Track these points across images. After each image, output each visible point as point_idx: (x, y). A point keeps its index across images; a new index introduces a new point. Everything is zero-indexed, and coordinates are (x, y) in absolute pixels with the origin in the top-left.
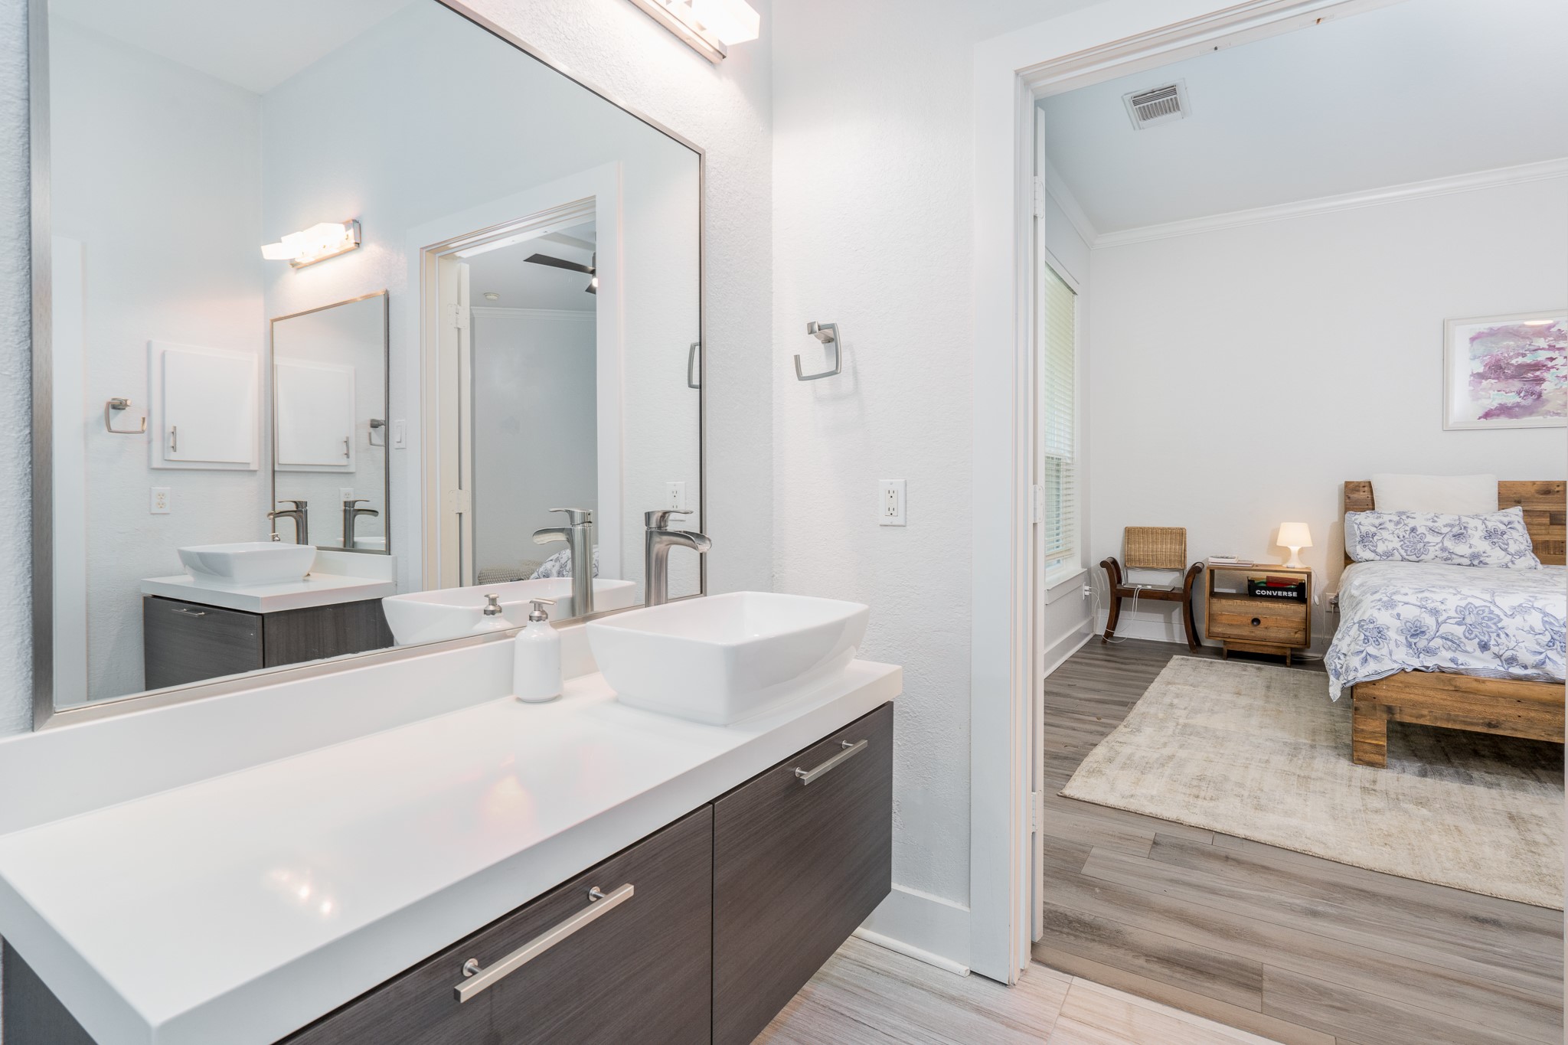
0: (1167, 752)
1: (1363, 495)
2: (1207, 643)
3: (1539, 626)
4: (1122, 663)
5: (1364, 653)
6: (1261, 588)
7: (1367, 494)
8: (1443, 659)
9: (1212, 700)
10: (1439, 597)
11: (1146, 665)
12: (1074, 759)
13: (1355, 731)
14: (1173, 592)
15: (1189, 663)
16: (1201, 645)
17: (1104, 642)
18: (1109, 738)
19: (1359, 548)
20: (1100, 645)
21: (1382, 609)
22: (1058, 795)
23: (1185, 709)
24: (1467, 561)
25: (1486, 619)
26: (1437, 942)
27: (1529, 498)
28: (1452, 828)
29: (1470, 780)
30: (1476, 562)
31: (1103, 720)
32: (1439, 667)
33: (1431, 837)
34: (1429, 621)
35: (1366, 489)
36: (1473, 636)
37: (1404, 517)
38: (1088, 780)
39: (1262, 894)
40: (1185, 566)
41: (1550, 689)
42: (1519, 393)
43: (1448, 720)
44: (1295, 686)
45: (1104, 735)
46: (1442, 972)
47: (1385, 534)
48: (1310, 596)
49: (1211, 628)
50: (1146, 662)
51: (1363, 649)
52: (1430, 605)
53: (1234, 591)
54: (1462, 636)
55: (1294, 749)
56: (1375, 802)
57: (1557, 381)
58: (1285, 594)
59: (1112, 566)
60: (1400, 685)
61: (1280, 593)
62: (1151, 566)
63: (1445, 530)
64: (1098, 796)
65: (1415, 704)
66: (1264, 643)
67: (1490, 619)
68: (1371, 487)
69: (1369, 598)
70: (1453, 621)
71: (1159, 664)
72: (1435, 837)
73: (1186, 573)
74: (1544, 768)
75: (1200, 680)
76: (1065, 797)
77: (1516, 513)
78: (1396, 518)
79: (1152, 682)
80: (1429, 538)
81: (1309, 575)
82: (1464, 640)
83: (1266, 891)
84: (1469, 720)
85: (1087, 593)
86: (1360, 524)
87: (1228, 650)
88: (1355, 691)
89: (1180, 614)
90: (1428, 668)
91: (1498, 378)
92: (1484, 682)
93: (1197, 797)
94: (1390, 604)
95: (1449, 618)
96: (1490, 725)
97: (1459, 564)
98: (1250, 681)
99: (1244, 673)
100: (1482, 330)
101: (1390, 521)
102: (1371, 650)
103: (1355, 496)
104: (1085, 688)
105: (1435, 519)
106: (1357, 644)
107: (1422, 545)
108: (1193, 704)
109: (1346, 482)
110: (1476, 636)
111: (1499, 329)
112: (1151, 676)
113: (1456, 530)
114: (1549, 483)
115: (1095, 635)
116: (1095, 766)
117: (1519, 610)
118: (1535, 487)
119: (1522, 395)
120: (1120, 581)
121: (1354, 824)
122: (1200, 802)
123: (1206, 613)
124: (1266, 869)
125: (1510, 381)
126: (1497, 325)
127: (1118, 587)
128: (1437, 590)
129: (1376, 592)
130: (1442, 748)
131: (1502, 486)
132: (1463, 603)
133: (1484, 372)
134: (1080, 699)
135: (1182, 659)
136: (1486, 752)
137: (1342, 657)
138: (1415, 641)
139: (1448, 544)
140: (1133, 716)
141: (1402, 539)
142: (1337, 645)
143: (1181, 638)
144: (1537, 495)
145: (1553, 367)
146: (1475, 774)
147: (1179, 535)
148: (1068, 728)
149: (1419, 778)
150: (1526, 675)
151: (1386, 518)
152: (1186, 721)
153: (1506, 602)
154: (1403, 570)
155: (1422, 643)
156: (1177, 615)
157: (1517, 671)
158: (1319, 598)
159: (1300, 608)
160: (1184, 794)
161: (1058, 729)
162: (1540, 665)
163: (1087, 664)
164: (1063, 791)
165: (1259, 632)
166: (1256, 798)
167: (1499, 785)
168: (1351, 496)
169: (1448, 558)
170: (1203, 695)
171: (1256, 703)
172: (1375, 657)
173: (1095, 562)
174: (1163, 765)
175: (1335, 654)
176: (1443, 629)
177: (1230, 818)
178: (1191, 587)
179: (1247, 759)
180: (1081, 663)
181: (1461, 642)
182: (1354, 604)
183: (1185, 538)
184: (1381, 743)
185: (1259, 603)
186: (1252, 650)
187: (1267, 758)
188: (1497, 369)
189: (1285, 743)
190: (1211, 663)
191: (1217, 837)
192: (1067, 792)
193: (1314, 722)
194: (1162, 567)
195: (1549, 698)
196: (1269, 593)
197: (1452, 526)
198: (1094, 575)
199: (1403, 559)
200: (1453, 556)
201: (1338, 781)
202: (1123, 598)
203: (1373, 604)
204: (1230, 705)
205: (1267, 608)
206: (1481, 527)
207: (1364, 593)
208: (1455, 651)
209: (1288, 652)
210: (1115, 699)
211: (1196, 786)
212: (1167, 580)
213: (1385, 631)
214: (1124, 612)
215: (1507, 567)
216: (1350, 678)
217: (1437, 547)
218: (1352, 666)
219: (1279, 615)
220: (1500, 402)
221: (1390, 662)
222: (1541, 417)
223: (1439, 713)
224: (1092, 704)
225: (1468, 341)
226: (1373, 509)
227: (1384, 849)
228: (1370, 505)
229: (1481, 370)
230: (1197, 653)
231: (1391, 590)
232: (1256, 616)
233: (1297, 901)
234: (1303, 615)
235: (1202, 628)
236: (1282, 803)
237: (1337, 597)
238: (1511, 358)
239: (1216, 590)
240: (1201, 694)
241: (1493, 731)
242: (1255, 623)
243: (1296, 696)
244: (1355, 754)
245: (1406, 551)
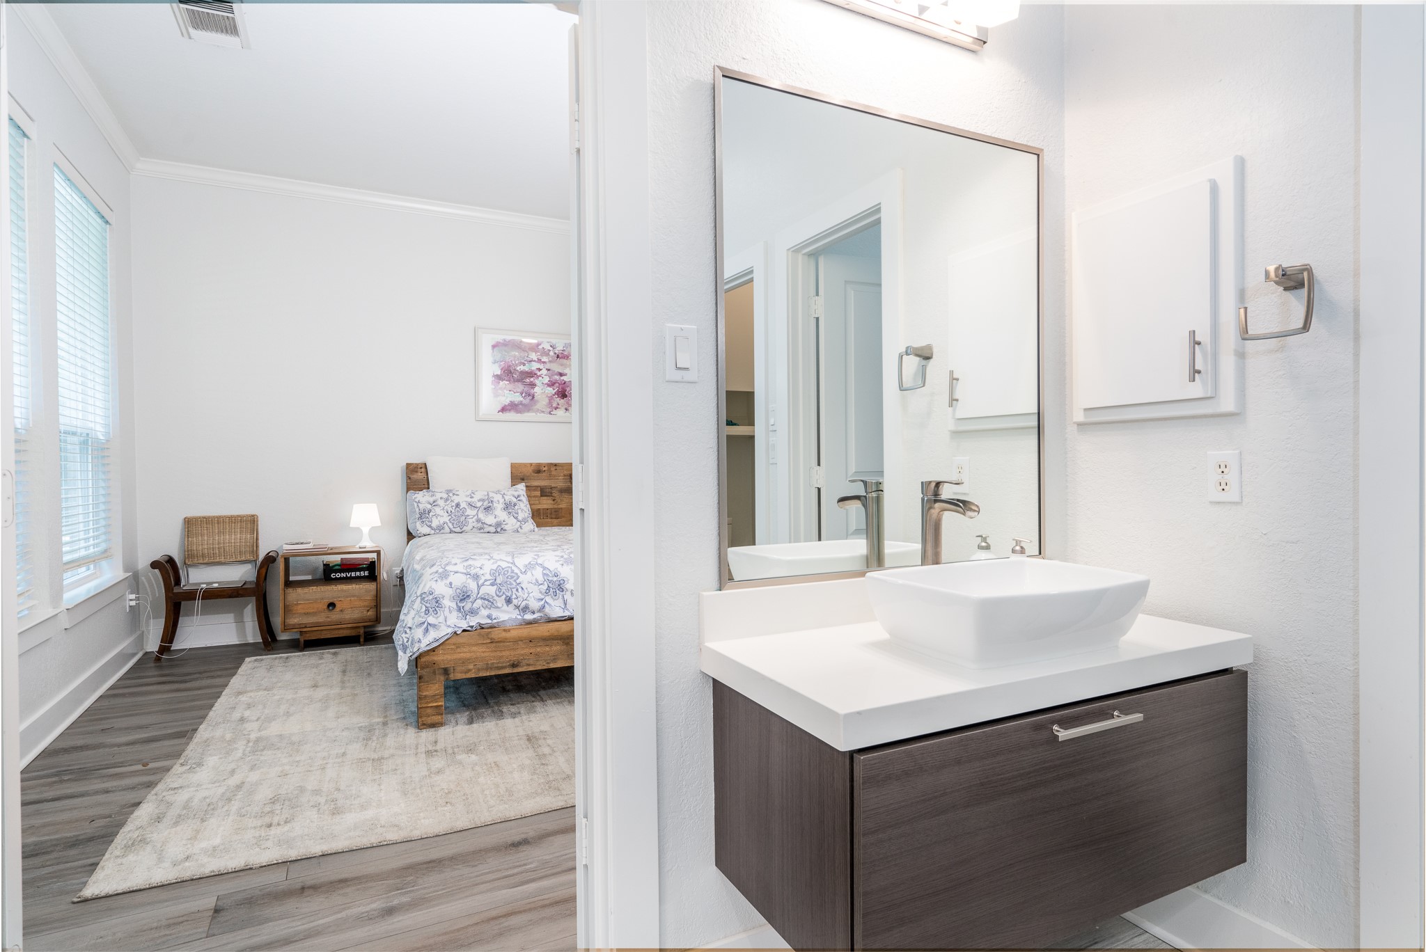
0: (233, 781)
1: (419, 476)
2: (283, 637)
3: (541, 579)
4: (181, 682)
5: (426, 624)
6: (336, 571)
7: (423, 475)
8: (481, 618)
9: (288, 700)
10: (478, 564)
11: (213, 677)
12: (103, 837)
13: (420, 698)
14: (244, 587)
15: (263, 663)
16: (276, 640)
17: (158, 659)
18: (160, 787)
19: (418, 524)
20: (153, 665)
21: (439, 580)
22: (74, 903)
23: (257, 720)
24: (492, 529)
25: (509, 577)
26: (488, 884)
27: (529, 476)
28: (493, 765)
29: (501, 715)
30: (499, 530)
31: (151, 765)
32: (480, 624)
33: (479, 780)
34: (472, 585)
35: (423, 470)
36: (502, 593)
37: (451, 495)
38: (124, 860)
39: (339, 916)
40: (257, 556)
41: (548, 627)
42: (522, 394)
43: (487, 669)
44: (367, 664)
45: (150, 785)
46: (494, 913)
47: (438, 510)
48: (380, 573)
49: (287, 621)
50: (212, 674)
51: (424, 620)
52: (473, 572)
53: (309, 577)
54: (494, 595)
55: (369, 731)
56: (437, 763)
57: (542, 387)
58: (358, 574)
59: (168, 566)
60: (453, 647)
61: (353, 574)
62: (218, 560)
63: (479, 504)
64: (137, 879)
65: (464, 662)
66: (339, 626)
67: (512, 577)
68: (426, 468)
69: (429, 571)
70: (488, 583)
71: (229, 672)
72: (482, 779)
73: (258, 564)
74: (544, 688)
75: (275, 680)
76: (86, 900)
77: (521, 487)
78: (445, 496)
79: (219, 697)
80: (470, 512)
81: (378, 553)
82: (496, 598)
83: (344, 909)
84: (501, 665)
85: (133, 603)
86: (419, 502)
87: (305, 641)
88: (419, 660)
89: (253, 611)
90: (472, 627)
91: (509, 381)
92: (509, 630)
93: (270, 826)
94: (444, 575)
95: (486, 581)
96: (514, 666)
97: (488, 532)
98: (327, 669)
99: (320, 662)
100: (499, 340)
101: (441, 498)
102: (431, 620)
103: (415, 476)
104: (127, 729)
105: (472, 495)
106: (420, 616)
107: (464, 517)
108: (267, 711)
109: (407, 464)
110: (504, 593)
111: (509, 341)
112: (218, 690)
113: (486, 504)
114: (539, 465)
115: (146, 653)
116: (137, 833)
117: (530, 567)
118: (532, 468)
119: (523, 395)
120: (178, 581)
121: (422, 793)
122: (274, 831)
123: (281, 605)
124: (344, 882)
125: (516, 383)
126: (508, 338)
127: (176, 590)
128: (478, 558)
129: (433, 565)
130: (482, 692)
131: (514, 467)
132: (494, 567)
133: (501, 374)
134: (119, 745)
135: (256, 660)
136: (510, 687)
137: (408, 631)
138: (463, 605)
139: (481, 516)
140: (193, 749)
141: (449, 513)
142: (404, 620)
143: (254, 636)
144: (533, 474)
145: (540, 376)
146: (505, 709)
147: (251, 522)
148: (97, 793)
149: (468, 727)
150: (534, 619)
151: (438, 496)
152: (258, 735)
153: (522, 561)
154: (452, 541)
155: (468, 606)
156: (250, 612)
157: (529, 617)
158: (387, 573)
159: (371, 586)
160: (255, 828)
161: (80, 799)
162: (542, 609)
163: (132, 694)
164: (82, 893)
165: (335, 616)
166: (333, 801)
167: (519, 713)
168: (412, 476)
169: (481, 528)
170: (279, 697)
171: (332, 692)
172: (434, 626)
173: (143, 562)
174: (229, 800)
175: (402, 629)
176: (484, 590)
177: (306, 837)
178: (265, 579)
179: (324, 758)
180: (123, 695)
181: (494, 600)
182: (417, 578)
183: (257, 526)
184: (440, 704)
185: (334, 587)
186: (329, 636)
187: (343, 751)
188: (508, 374)
189: (360, 728)
190: (287, 658)
191: (293, 867)
192: (88, 892)
193: (385, 697)
194: (231, 560)
195: (548, 634)
196: (343, 575)
197: (483, 500)
198: (143, 578)
199: (451, 532)
200: (485, 526)
201: (407, 753)
202: (183, 603)
203: (432, 577)
204: (307, 701)
205: (342, 590)
206: (502, 501)
207: (424, 567)
208: (490, 609)
209: (362, 631)
210: (169, 731)
211: (268, 813)
212: (236, 574)
213: (442, 599)
214: (186, 618)
215: (518, 532)
216: (415, 650)
217: (474, 520)
218: (416, 638)
219: (354, 596)
220: (511, 400)
221: (445, 628)
222: (534, 414)
223: (480, 665)
224: (138, 747)
225: (491, 348)
226: (429, 488)
227: (446, 808)
228: (425, 485)
229: (499, 372)
230: (273, 649)
231: (445, 561)
232: (331, 601)
233: (374, 906)
234: (374, 593)
235: (277, 621)
236: (358, 796)
237: (402, 570)
238: (517, 365)
239: (292, 578)
240: (276, 697)
241: (516, 670)
242: (331, 608)
243: (369, 674)
244: (420, 720)
245: (453, 524)
